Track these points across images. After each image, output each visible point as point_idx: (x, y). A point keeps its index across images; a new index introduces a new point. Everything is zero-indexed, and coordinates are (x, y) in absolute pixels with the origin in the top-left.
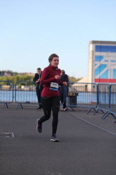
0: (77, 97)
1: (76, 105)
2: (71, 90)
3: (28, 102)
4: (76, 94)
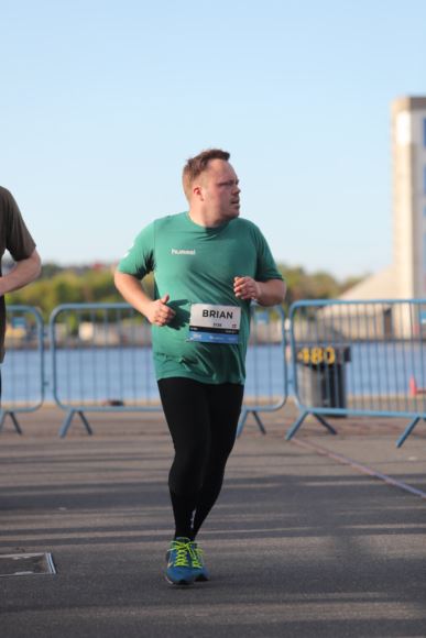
0: (348, 367)
1: (342, 405)
2: (314, 337)
3: (117, 404)
4: (342, 352)
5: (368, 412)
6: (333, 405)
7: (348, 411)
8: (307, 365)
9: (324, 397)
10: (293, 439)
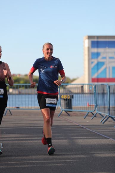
1: (71, 109)
2: (65, 93)
3: (18, 108)
4: (71, 96)
5: (77, 110)
6: (69, 109)
7: (73, 110)
8: (63, 99)
9: (67, 107)
10: (60, 117)
